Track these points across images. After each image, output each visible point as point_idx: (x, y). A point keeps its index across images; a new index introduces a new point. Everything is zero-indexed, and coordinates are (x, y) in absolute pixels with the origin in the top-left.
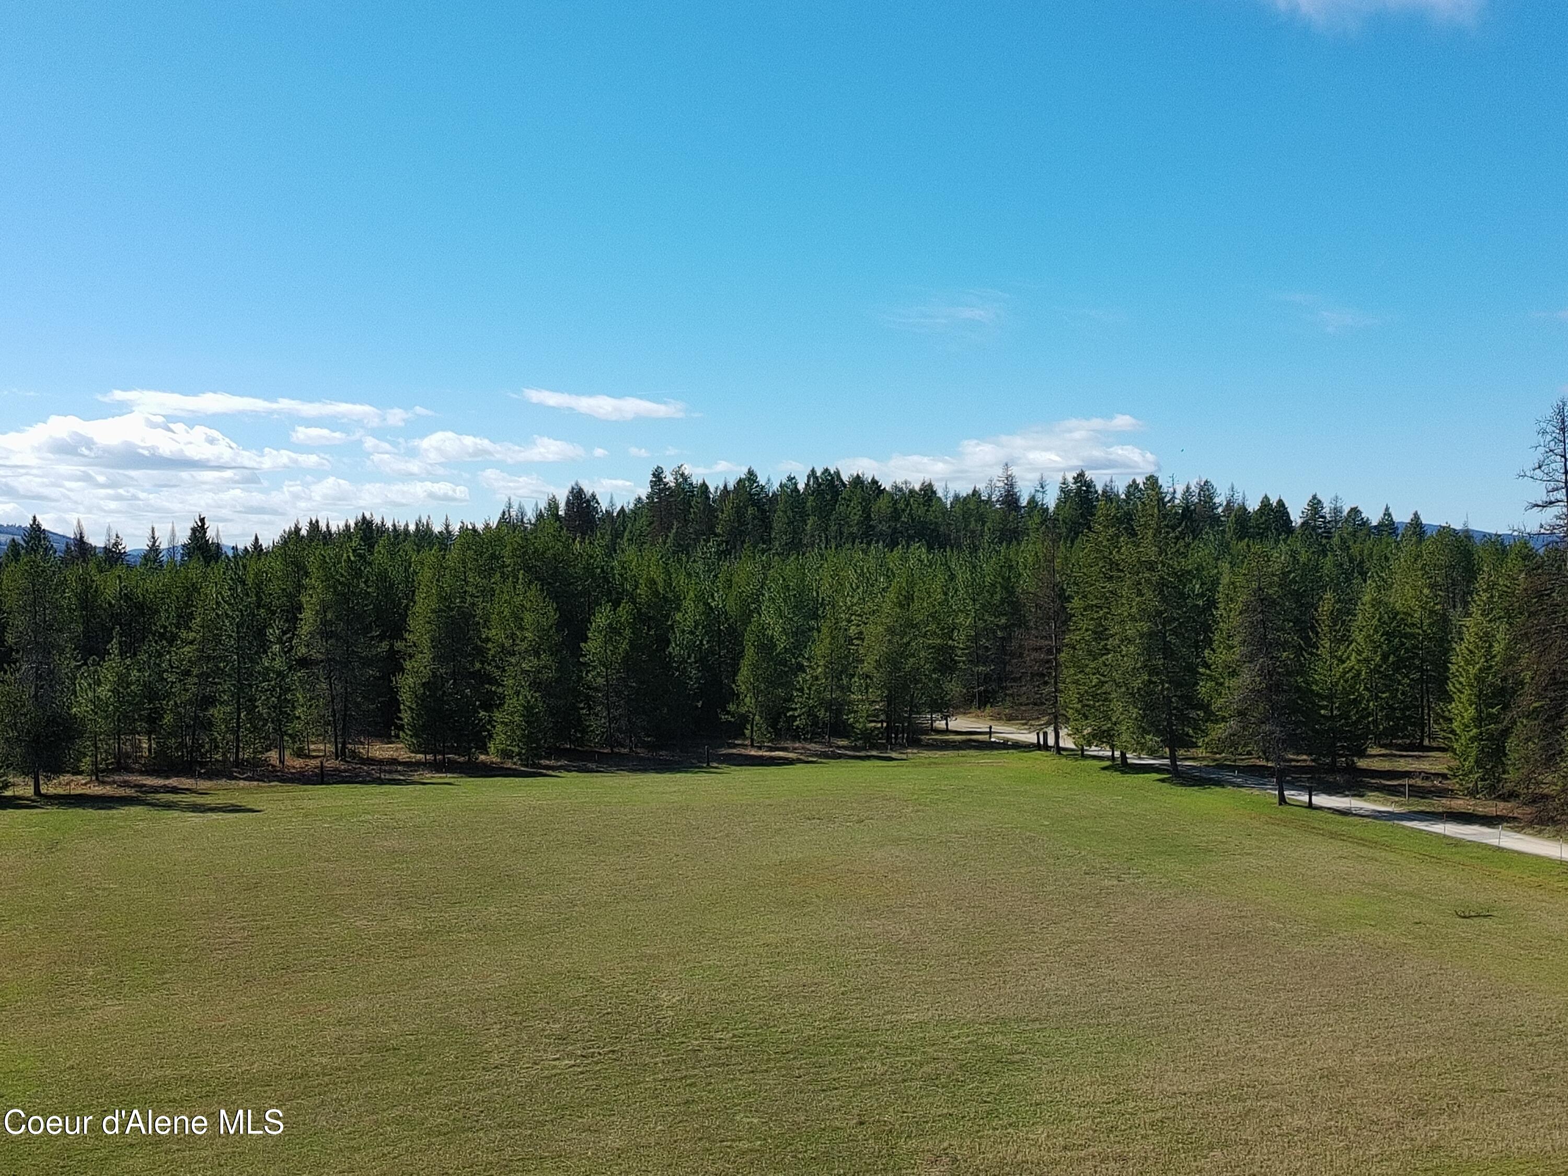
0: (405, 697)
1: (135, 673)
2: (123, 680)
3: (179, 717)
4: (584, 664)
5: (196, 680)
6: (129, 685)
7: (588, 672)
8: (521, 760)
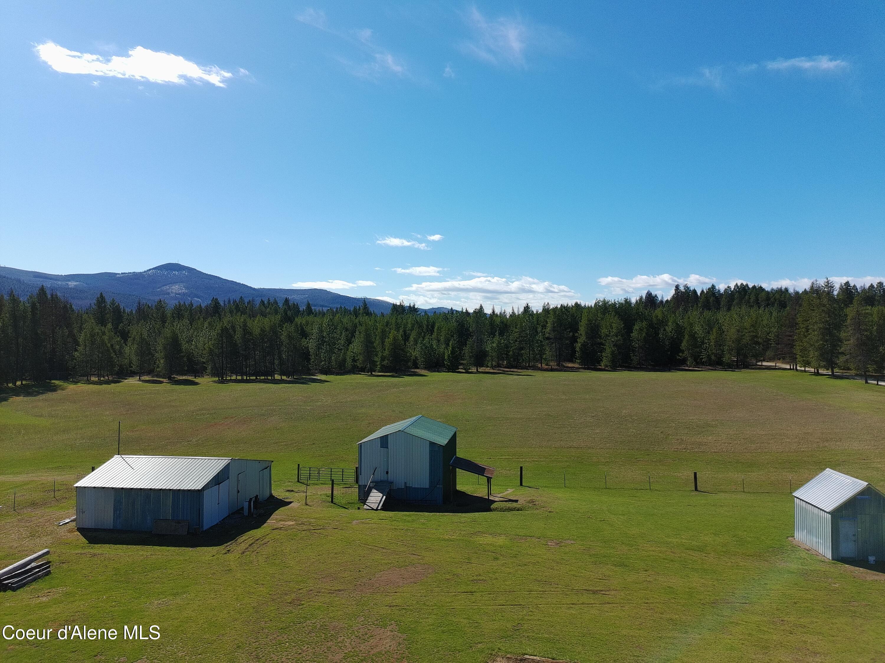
0: (578, 349)
1: (502, 341)
2: (499, 343)
3: (514, 353)
4: (632, 340)
5: (518, 343)
6: (501, 344)
7: (633, 342)
8: (611, 368)
